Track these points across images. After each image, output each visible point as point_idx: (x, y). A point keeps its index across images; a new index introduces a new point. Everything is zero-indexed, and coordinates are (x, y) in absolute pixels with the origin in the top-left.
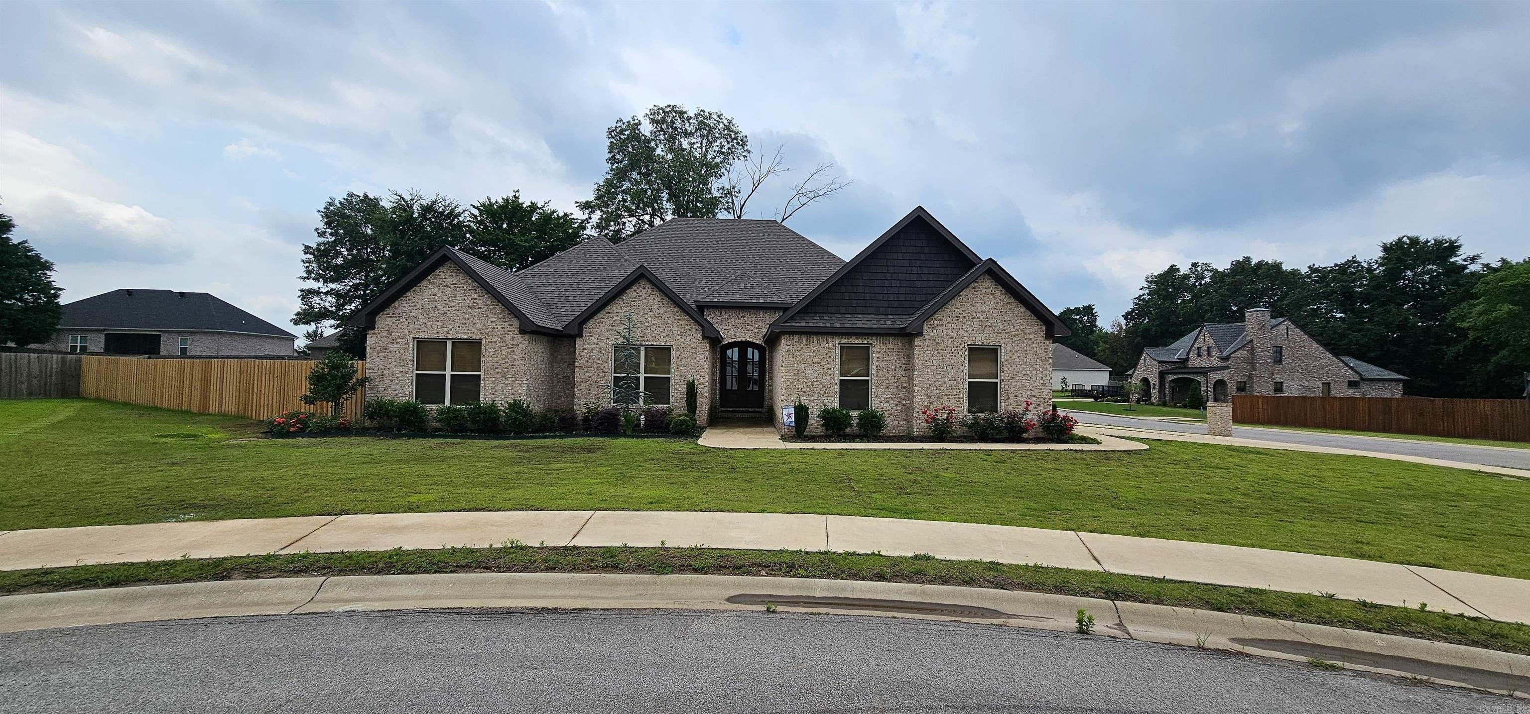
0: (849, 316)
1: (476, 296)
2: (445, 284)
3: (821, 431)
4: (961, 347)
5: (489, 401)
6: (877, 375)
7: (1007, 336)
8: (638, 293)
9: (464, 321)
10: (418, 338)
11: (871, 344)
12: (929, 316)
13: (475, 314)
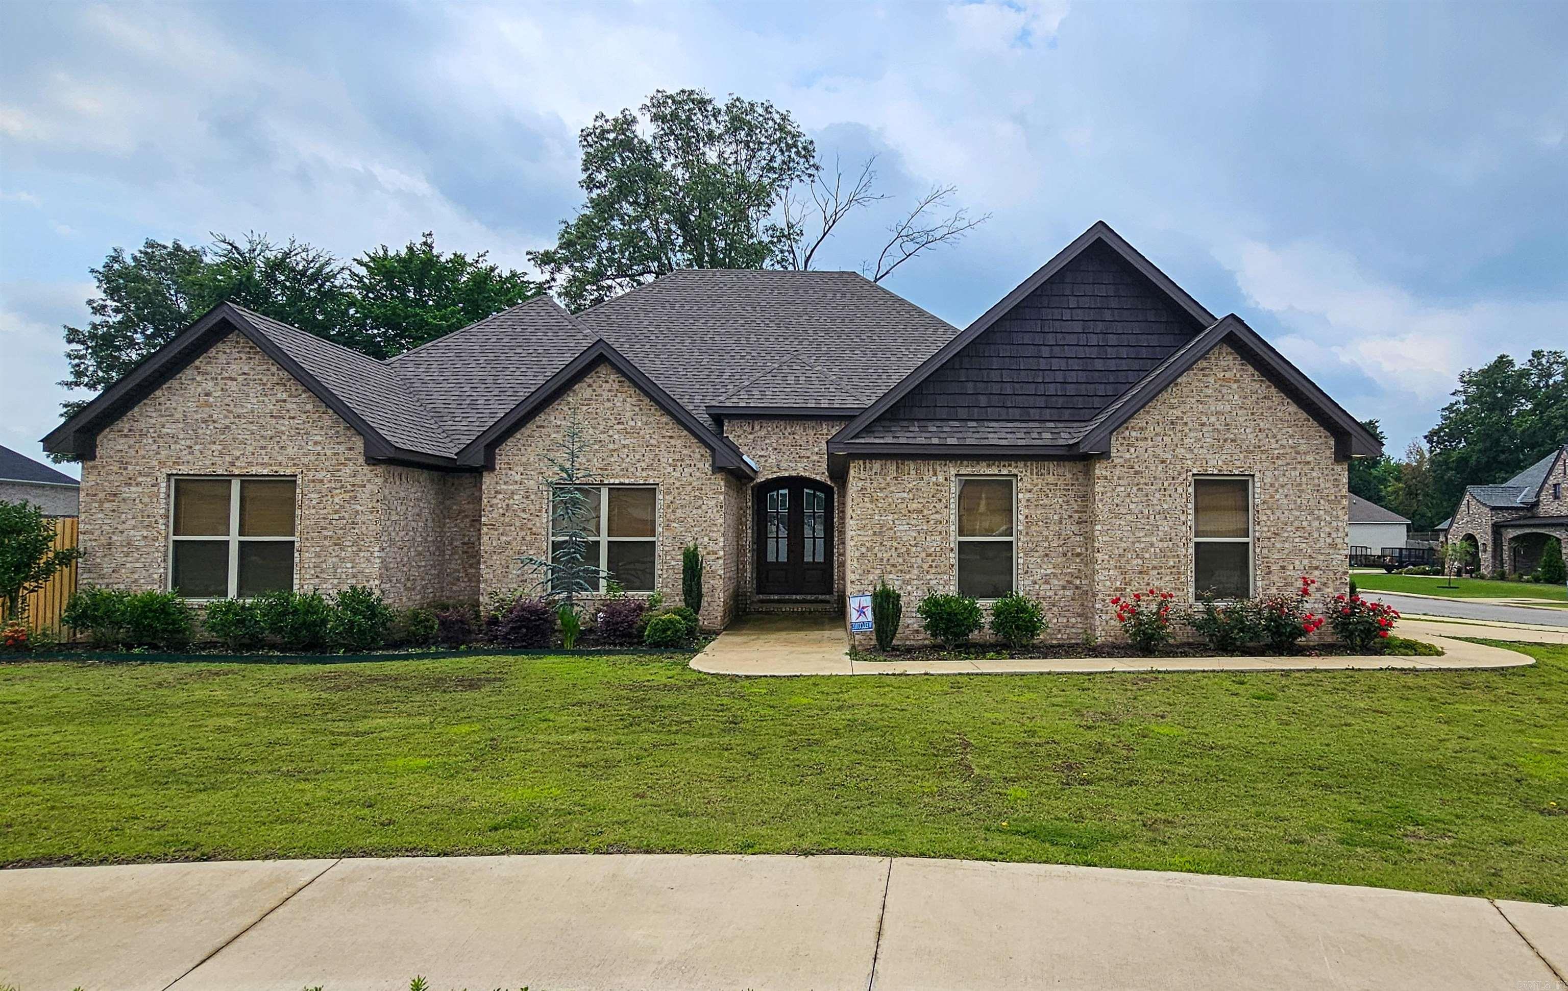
0: (974, 424)
1: (285, 396)
2: (227, 375)
3: (925, 639)
4: (1181, 479)
5: (308, 589)
6: (1027, 533)
7: (1264, 457)
8: (594, 391)
9: (263, 443)
10: (177, 475)
11: (1016, 475)
12: (1121, 422)
13: (283, 428)
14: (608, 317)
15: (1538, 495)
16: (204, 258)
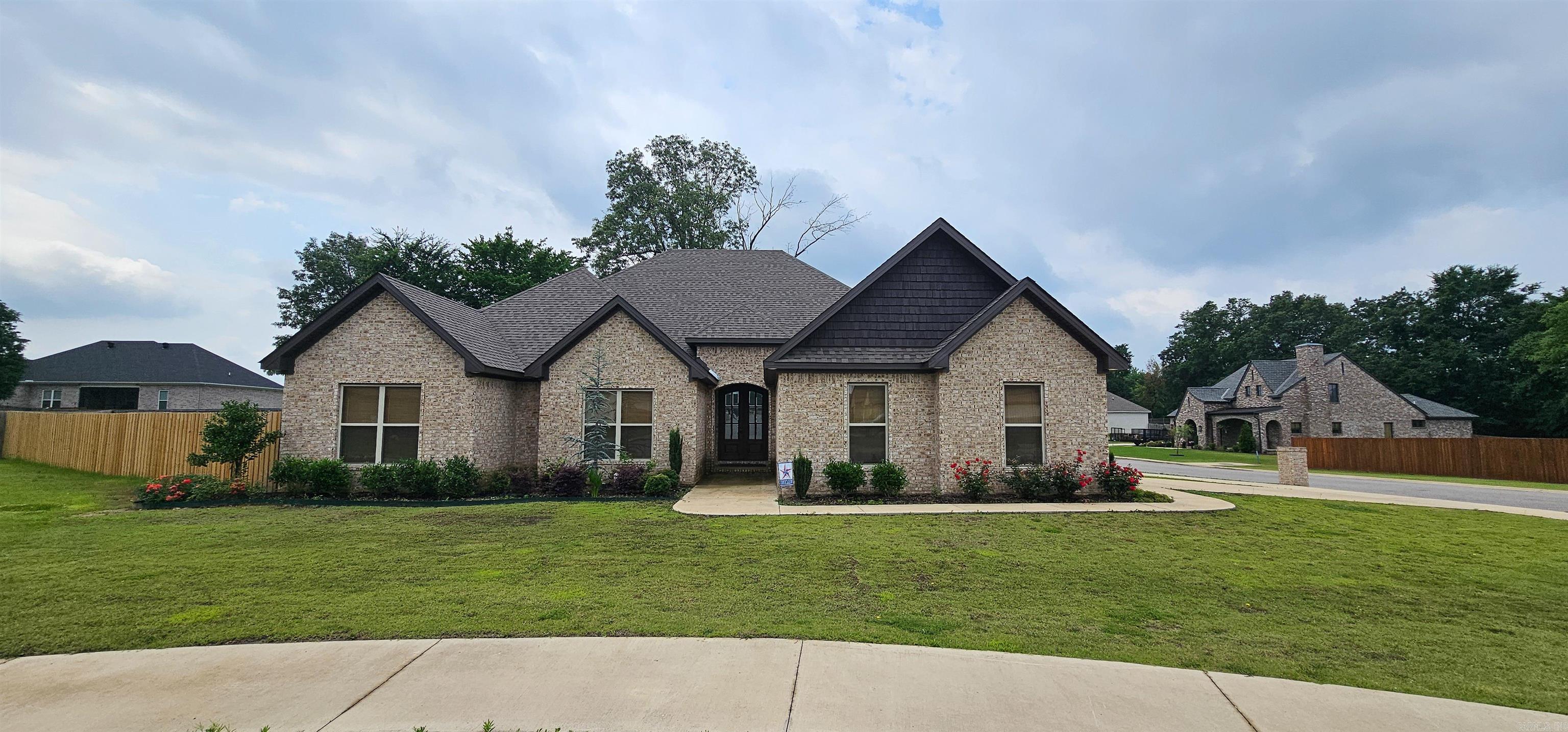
0: (860, 349)
1: (415, 333)
2: (379, 319)
3: (827, 490)
4: (996, 385)
5: (427, 458)
6: (895, 421)
7: (1050, 370)
8: (613, 328)
9: (400, 363)
10: (345, 383)
11: (887, 383)
12: (956, 348)
13: (414, 354)
14: (623, 280)
15: (1235, 393)
16: (367, 244)
